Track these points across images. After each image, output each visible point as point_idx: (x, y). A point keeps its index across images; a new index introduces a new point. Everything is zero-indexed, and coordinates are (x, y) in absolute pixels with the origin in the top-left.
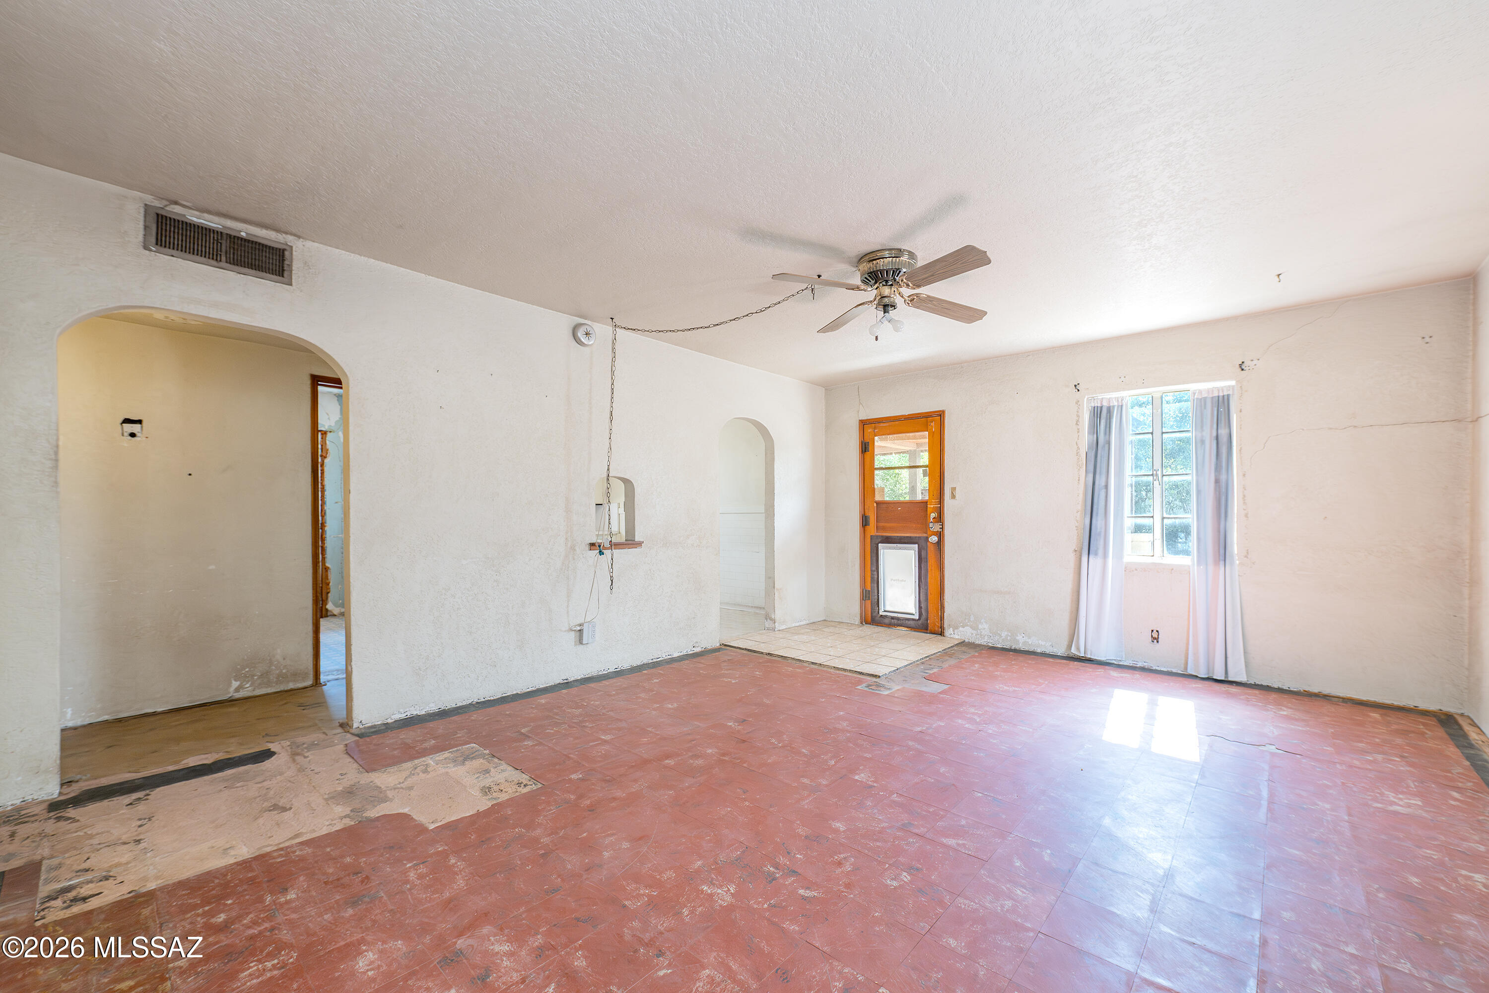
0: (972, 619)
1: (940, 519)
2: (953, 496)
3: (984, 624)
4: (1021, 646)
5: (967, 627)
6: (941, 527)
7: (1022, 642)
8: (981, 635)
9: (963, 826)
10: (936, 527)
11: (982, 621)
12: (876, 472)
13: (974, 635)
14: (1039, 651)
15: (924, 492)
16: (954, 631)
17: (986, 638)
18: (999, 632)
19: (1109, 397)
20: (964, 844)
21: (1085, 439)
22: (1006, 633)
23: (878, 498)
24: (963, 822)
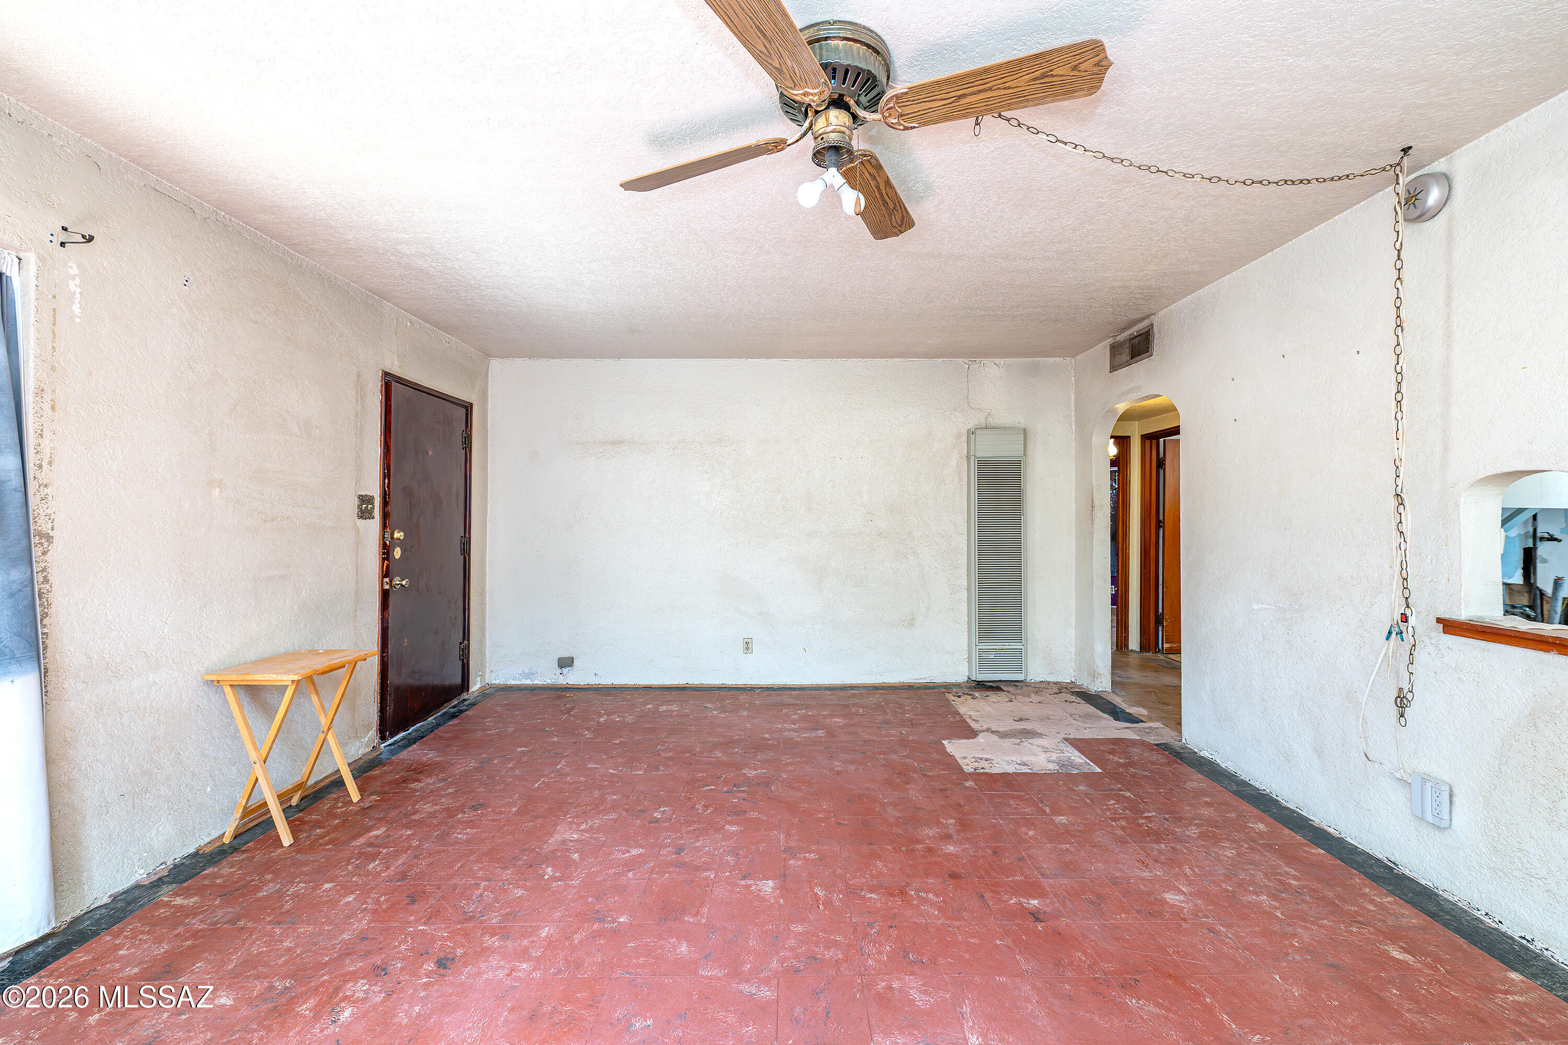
9: (629, 871)
20: (624, 854)
24: (630, 875)
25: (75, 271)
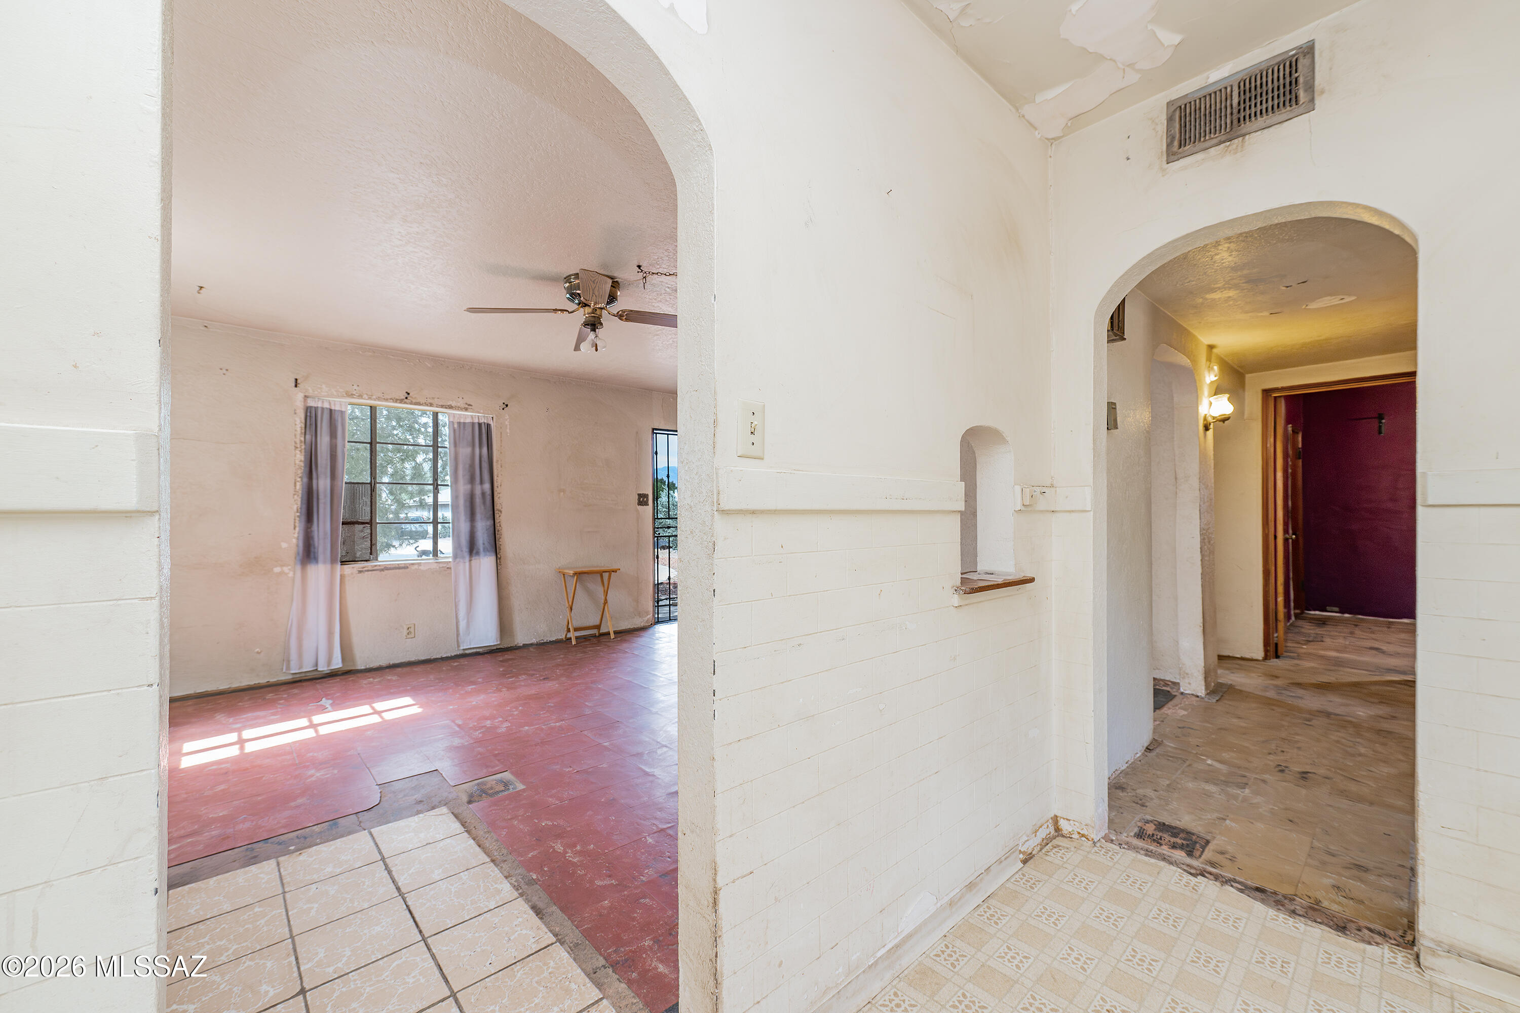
25: (508, 417)
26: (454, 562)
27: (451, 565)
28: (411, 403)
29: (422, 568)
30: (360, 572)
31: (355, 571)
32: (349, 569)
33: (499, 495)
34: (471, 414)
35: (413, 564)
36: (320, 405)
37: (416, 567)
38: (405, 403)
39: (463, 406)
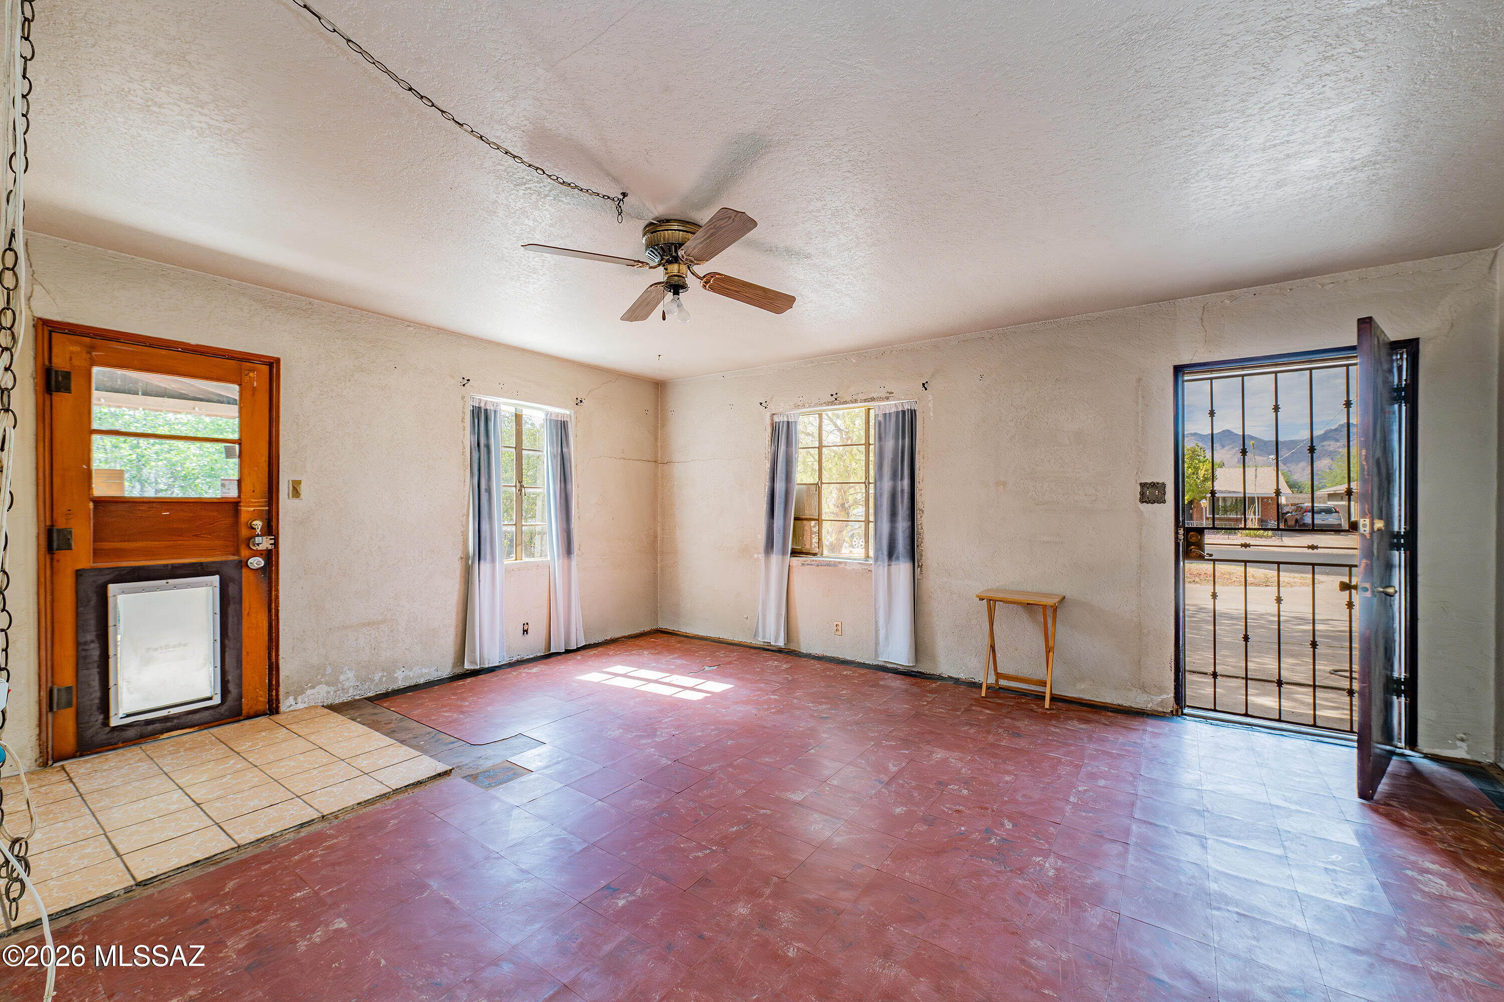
0: (329, 670)
1: (271, 529)
2: (296, 492)
3: (348, 672)
4: (401, 684)
5: (321, 686)
6: (273, 542)
7: (401, 680)
8: (343, 689)
10: (265, 543)
11: (346, 668)
12: (95, 437)
13: (332, 692)
14: (422, 681)
15: (226, 483)
16: (295, 699)
17: (351, 690)
18: (370, 676)
19: (487, 400)
21: (467, 439)
22: (380, 674)
23: (100, 489)
25: (931, 398)
26: (875, 565)
27: (872, 568)
28: (840, 404)
29: (847, 567)
30: (803, 564)
31: (799, 563)
32: (796, 561)
33: (921, 492)
34: (894, 402)
35: (840, 562)
36: (781, 419)
37: (843, 565)
38: (835, 404)
39: (884, 395)
